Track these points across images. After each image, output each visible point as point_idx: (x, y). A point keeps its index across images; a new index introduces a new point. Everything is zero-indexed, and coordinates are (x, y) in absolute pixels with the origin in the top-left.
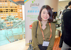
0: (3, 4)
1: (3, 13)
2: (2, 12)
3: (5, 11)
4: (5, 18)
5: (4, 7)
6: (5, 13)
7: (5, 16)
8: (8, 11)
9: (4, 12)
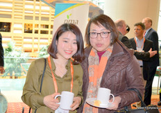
0: (37, 8)
1: (33, 35)
2: (31, 32)
3: (40, 29)
4: (36, 50)
5: (37, 18)
6: (39, 35)
7: (36, 47)
8: (49, 30)
9: (36, 32)
